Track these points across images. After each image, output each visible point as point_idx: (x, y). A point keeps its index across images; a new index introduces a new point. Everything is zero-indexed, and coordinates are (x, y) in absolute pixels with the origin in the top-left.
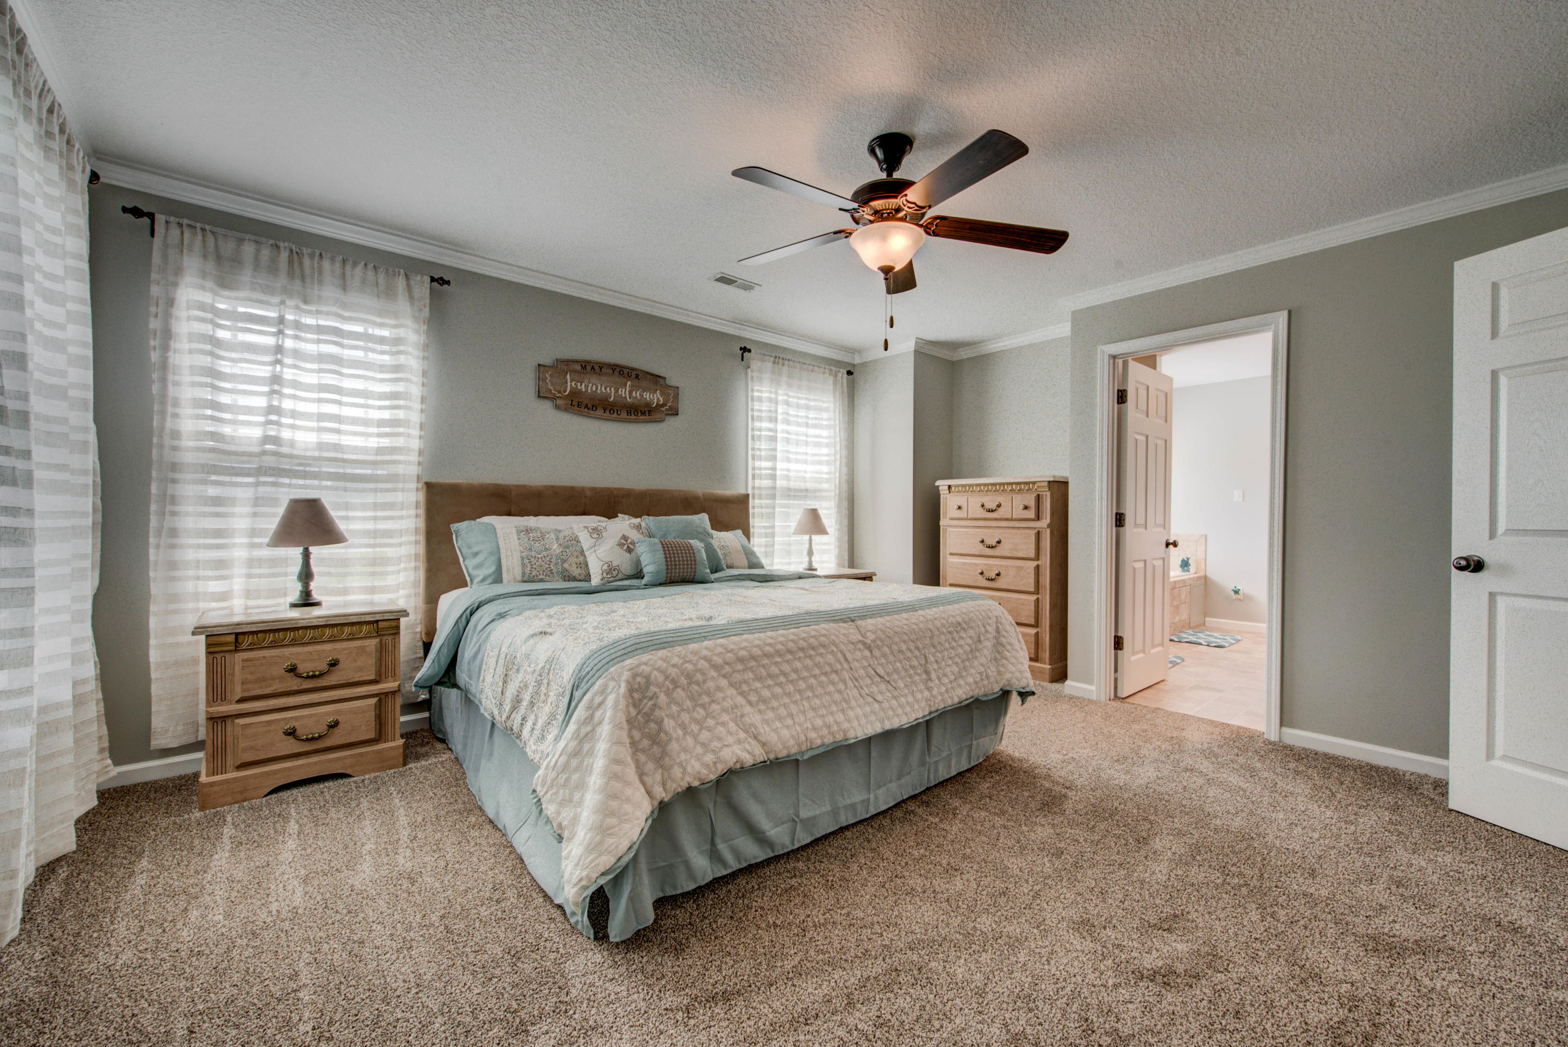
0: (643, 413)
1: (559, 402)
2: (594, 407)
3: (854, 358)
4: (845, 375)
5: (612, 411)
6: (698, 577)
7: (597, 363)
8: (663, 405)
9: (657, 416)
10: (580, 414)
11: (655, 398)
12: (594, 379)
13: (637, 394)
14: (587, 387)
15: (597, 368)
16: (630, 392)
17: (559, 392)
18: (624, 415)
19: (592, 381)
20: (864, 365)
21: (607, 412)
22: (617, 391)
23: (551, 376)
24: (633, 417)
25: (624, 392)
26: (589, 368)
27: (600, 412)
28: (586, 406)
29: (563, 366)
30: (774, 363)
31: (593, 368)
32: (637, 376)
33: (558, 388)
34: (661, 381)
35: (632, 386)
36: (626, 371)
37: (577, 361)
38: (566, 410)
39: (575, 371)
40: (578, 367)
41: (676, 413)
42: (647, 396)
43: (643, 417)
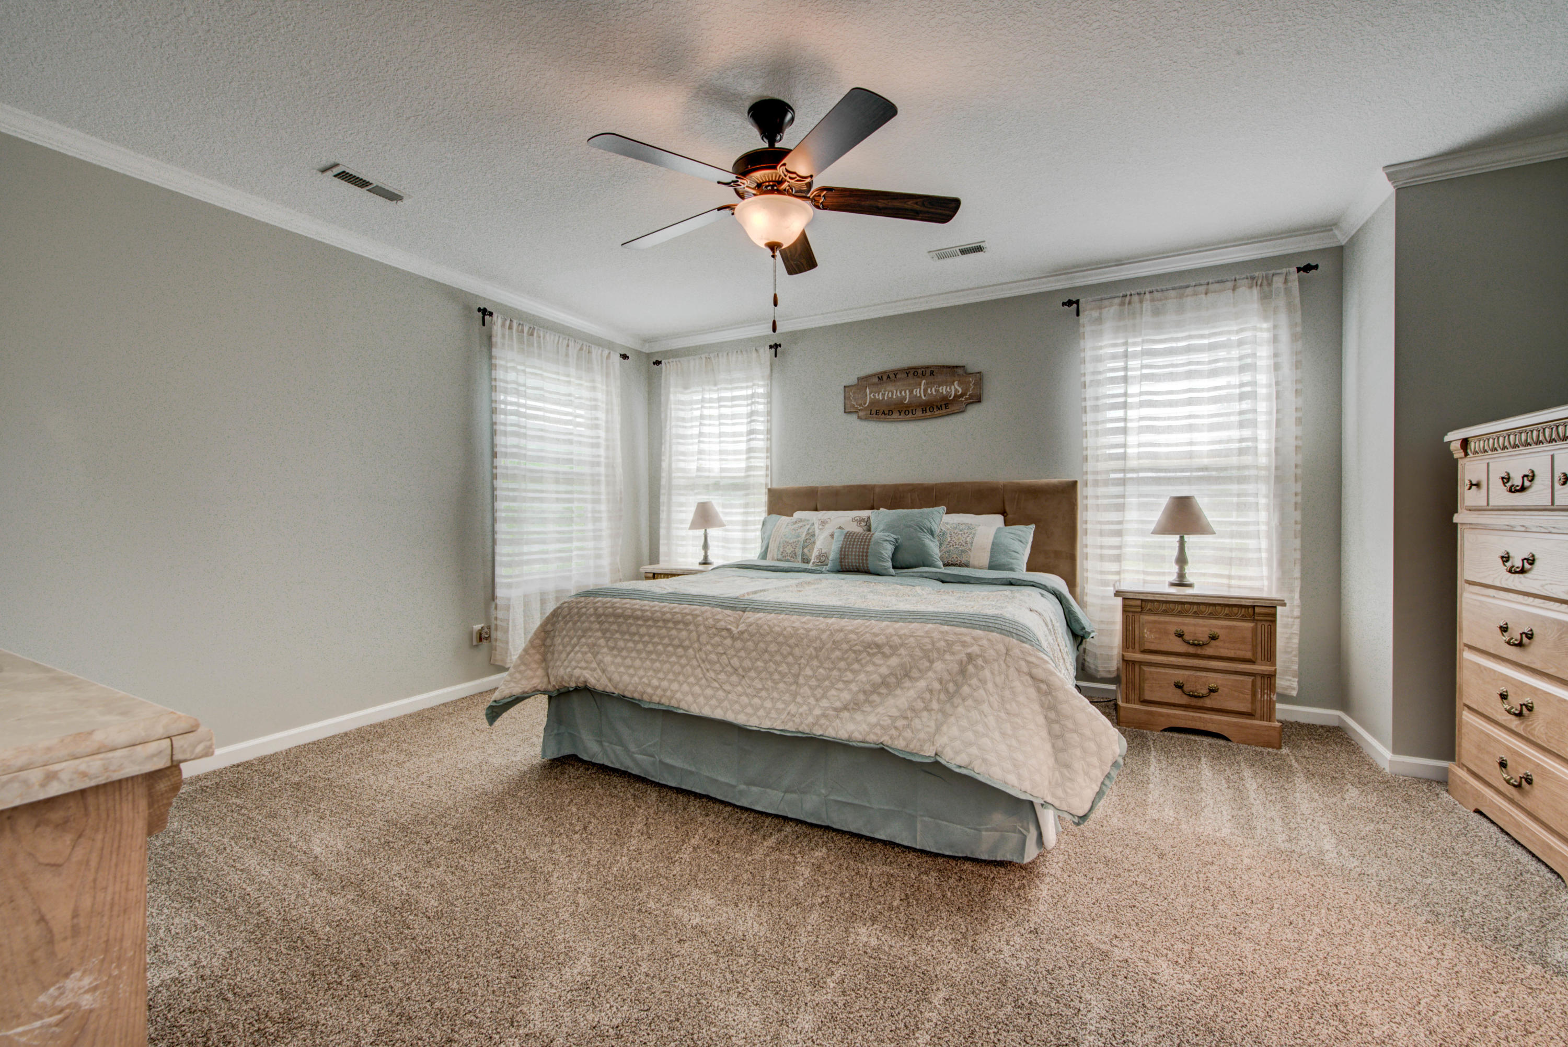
0: (939, 408)
1: (861, 414)
2: (891, 412)
3: (1335, 236)
4: (1294, 276)
5: (907, 412)
6: (871, 568)
7: (892, 371)
8: (962, 395)
9: (952, 409)
10: (879, 420)
11: (953, 389)
12: (890, 387)
13: (932, 391)
14: (884, 395)
15: (892, 376)
16: (925, 390)
17: (861, 405)
18: (919, 413)
19: (888, 389)
20: (1354, 241)
21: (903, 413)
22: (911, 392)
23: (854, 393)
24: (929, 413)
25: (919, 392)
26: (885, 378)
27: (896, 415)
28: (884, 413)
29: (864, 382)
30: (1122, 304)
31: (889, 377)
32: (932, 373)
33: (860, 402)
34: (960, 371)
35: (927, 384)
36: (920, 371)
37: (874, 375)
38: (866, 419)
39: (874, 384)
40: (876, 380)
41: (979, 401)
42: (943, 390)
43: (940, 412)
